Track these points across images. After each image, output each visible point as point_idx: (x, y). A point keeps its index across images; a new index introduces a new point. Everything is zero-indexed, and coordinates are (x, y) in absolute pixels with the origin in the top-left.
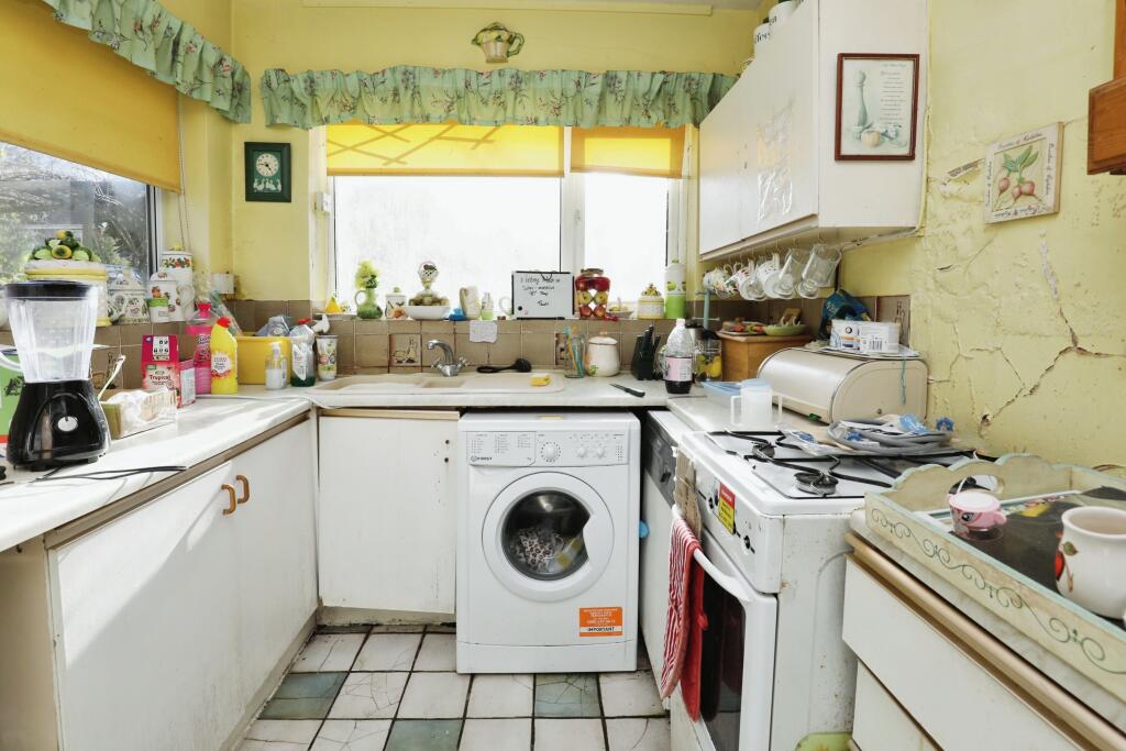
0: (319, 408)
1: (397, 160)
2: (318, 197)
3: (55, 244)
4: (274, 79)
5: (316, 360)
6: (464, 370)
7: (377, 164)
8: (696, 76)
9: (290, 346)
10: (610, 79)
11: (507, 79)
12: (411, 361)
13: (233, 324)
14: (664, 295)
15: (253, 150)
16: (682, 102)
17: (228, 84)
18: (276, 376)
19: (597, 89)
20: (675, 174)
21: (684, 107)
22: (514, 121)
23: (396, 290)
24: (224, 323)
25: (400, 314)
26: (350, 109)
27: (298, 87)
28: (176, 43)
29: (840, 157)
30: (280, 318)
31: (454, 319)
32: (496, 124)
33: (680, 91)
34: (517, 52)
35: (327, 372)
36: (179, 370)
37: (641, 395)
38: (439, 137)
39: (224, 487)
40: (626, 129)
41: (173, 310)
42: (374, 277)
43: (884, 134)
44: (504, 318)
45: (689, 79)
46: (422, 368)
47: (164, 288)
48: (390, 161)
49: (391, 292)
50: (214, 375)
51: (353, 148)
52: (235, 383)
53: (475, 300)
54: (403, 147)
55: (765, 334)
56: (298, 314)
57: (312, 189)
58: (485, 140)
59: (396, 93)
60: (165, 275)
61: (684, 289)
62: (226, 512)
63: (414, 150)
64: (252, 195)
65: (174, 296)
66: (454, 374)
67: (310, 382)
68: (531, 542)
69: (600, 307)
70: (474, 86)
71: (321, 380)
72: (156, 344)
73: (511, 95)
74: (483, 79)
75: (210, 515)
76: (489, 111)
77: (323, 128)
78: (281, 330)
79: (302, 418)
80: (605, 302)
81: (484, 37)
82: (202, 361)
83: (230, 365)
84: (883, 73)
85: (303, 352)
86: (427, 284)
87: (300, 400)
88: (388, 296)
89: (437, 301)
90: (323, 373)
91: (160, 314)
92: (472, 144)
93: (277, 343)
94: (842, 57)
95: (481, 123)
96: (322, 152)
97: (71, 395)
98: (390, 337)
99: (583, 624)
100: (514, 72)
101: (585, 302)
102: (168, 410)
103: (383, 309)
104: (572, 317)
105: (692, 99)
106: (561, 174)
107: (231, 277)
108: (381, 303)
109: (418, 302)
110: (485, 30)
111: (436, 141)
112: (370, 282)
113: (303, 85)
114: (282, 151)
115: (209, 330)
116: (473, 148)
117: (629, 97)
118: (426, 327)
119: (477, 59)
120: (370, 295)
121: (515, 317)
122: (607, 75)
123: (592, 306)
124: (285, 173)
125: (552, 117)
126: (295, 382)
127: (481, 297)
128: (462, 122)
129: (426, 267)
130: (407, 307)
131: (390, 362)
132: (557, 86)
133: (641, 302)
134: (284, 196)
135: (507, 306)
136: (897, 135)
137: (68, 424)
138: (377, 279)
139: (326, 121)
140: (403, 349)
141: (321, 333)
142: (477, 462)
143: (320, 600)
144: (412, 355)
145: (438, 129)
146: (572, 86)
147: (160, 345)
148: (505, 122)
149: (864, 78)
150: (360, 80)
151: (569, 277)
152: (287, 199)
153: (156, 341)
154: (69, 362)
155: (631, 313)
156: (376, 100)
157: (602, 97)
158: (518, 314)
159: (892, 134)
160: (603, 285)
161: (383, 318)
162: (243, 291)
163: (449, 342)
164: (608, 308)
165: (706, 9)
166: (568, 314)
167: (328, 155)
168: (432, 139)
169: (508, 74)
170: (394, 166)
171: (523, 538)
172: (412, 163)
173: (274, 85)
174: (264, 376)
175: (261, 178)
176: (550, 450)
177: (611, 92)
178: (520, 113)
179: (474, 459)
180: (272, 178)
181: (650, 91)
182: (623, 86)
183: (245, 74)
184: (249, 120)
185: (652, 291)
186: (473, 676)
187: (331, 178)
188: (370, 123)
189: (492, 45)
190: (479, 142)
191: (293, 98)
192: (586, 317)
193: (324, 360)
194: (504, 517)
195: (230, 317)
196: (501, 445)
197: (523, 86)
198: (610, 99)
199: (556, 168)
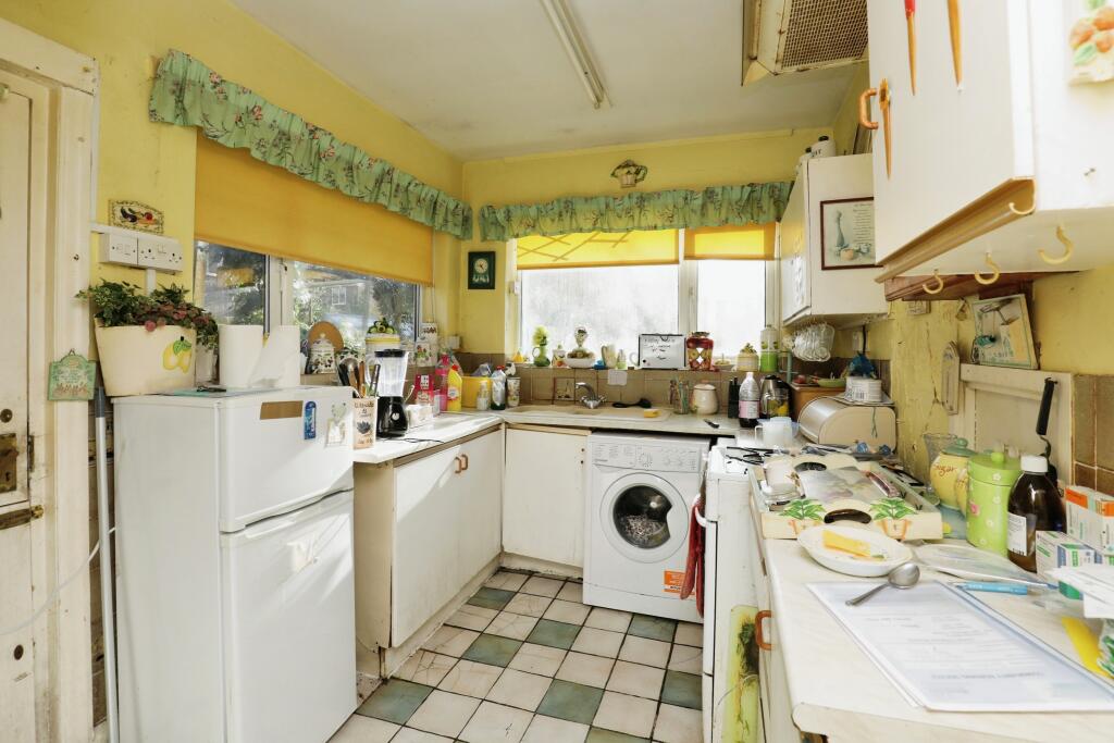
0: (506, 423)
1: (562, 257)
2: (512, 284)
3: (378, 325)
4: (486, 212)
5: (507, 393)
6: (602, 405)
7: (549, 261)
8: (778, 185)
9: (491, 383)
10: (709, 194)
11: (635, 200)
12: (567, 397)
13: (460, 369)
14: (759, 353)
15: (473, 256)
16: (767, 203)
17: (460, 218)
18: (483, 402)
19: (699, 202)
20: (768, 257)
21: (769, 209)
22: (640, 228)
23: (559, 347)
24: (455, 368)
25: (561, 363)
26: (533, 227)
27: (501, 216)
28: (435, 203)
29: (824, 268)
30: (486, 365)
31: (597, 368)
32: (628, 230)
33: (765, 195)
34: (643, 179)
35: (513, 402)
36: (433, 395)
37: (717, 426)
38: (590, 240)
39: (457, 458)
40: (724, 225)
41: (427, 359)
42: (545, 338)
43: (859, 251)
44: (633, 368)
45: (773, 187)
46: (575, 402)
47: (423, 346)
48: (557, 258)
49: (556, 348)
50: (449, 400)
51: (534, 251)
52: (459, 405)
53: (613, 355)
54: (567, 248)
55: (818, 386)
56: (497, 362)
57: (508, 280)
58: (621, 240)
59: (560, 215)
60: (424, 338)
61: (776, 348)
62: (457, 472)
63: (572, 250)
64: (472, 286)
65: (428, 351)
66: (596, 407)
67: (503, 407)
68: (636, 524)
69: (707, 360)
70: (611, 205)
71: (509, 407)
72: (422, 381)
73: (637, 211)
74: (618, 202)
75: (449, 474)
76: (622, 223)
77: (514, 240)
78: (487, 373)
79: (496, 428)
80: (710, 357)
81: (619, 172)
82: (444, 391)
83: (457, 394)
84: (855, 211)
85: (499, 388)
86: (580, 342)
87: (494, 417)
88: (554, 351)
89: (586, 355)
90: (511, 403)
91: (422, 362)
92: (613, 244)
93: (484, 381)
94: (822, 203)
95: (618, 231)
96: (515, 254)
97: (397, 404)
98: (555, 380)
99: (667, 582)
100: (639, 194)
101: (693, 357)
102: (430, 417)
103: (551, 360)
104: (684, 368)
105: (775, 203)
106: (676, 262)
107: (458, 338)
108: (550, 356)
109: (573, 356)
110: (618, 168)
111: (588, 243)
112: (542, 341)
113: (503, 215)
114: (490, 256)
115: (447, 372)
116: (614, 246)
117: (725, 205)
118: (578, 373)
119: (615, 185)
120: (542, 350)
121: (641, 367)
122: (706, 192)
123: (700, 360)
124: (492, 271)
125: (667, 223)
126: (493, 407)
127: (617, 352)
128: (605, 231)
129: (580, 331)
130: (566, 359)
131: (554, 397)
132: (670, 201)
133: (740, 357)
134: (490, 285)
135: (635, 360)
136: (868, 250)
137: (396, 417)
138: (548, 339)
139: (517, 236)
140: (563, 389)
141: (510, 376)
142: (599, 463)
143: (502, 547)
144: (568, 393)
145: (588, 235)
146: (681, 201)
147: (425, 381)
148: (633, 229)
149: (840, 215)
150: (538, 209)
151: (682, 338)
152: (493, 288)
153: (422, 377)
154: (394, 387)
155: (732, 366)
156: (548, 220)
157: (704, 206)
158: (642, 365)
159: (864, 251)
160: (709, 345)
161: (551, 366)
162: (465, 347)
163: (593, 385)
164: (713, 362)
165: (788, 132)
166: (681, 366)
167: (518, 256)
168: (585, 242)
169: (635, 196)
170: (560, 262)
171: (630, 521)
172: (572, 259)
173: (486, 215)
174: (476, 402)
175: (477, 274)
176: (645, 459)
177: (712, 202)
178: (643, 224)
179: (597, 460)
180: (484, 274)
181: (741, 199)
182: (720, 196)
183: (470, 209)
184: (471, 238)
185: (749, 349)
186: (593, 607)
187: (520, 272)
188: (544, 235)
189: (624, 177)
190: (617, 242)
191: (496, 223)
192: (696, 369)
193: (512, 393)
194: (615, 501)
195: (458, 364)
196: (613, 453)
197: (646, 204)
198: (710, 207)
199: (673, 257)
